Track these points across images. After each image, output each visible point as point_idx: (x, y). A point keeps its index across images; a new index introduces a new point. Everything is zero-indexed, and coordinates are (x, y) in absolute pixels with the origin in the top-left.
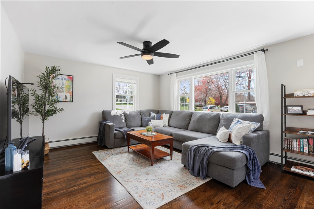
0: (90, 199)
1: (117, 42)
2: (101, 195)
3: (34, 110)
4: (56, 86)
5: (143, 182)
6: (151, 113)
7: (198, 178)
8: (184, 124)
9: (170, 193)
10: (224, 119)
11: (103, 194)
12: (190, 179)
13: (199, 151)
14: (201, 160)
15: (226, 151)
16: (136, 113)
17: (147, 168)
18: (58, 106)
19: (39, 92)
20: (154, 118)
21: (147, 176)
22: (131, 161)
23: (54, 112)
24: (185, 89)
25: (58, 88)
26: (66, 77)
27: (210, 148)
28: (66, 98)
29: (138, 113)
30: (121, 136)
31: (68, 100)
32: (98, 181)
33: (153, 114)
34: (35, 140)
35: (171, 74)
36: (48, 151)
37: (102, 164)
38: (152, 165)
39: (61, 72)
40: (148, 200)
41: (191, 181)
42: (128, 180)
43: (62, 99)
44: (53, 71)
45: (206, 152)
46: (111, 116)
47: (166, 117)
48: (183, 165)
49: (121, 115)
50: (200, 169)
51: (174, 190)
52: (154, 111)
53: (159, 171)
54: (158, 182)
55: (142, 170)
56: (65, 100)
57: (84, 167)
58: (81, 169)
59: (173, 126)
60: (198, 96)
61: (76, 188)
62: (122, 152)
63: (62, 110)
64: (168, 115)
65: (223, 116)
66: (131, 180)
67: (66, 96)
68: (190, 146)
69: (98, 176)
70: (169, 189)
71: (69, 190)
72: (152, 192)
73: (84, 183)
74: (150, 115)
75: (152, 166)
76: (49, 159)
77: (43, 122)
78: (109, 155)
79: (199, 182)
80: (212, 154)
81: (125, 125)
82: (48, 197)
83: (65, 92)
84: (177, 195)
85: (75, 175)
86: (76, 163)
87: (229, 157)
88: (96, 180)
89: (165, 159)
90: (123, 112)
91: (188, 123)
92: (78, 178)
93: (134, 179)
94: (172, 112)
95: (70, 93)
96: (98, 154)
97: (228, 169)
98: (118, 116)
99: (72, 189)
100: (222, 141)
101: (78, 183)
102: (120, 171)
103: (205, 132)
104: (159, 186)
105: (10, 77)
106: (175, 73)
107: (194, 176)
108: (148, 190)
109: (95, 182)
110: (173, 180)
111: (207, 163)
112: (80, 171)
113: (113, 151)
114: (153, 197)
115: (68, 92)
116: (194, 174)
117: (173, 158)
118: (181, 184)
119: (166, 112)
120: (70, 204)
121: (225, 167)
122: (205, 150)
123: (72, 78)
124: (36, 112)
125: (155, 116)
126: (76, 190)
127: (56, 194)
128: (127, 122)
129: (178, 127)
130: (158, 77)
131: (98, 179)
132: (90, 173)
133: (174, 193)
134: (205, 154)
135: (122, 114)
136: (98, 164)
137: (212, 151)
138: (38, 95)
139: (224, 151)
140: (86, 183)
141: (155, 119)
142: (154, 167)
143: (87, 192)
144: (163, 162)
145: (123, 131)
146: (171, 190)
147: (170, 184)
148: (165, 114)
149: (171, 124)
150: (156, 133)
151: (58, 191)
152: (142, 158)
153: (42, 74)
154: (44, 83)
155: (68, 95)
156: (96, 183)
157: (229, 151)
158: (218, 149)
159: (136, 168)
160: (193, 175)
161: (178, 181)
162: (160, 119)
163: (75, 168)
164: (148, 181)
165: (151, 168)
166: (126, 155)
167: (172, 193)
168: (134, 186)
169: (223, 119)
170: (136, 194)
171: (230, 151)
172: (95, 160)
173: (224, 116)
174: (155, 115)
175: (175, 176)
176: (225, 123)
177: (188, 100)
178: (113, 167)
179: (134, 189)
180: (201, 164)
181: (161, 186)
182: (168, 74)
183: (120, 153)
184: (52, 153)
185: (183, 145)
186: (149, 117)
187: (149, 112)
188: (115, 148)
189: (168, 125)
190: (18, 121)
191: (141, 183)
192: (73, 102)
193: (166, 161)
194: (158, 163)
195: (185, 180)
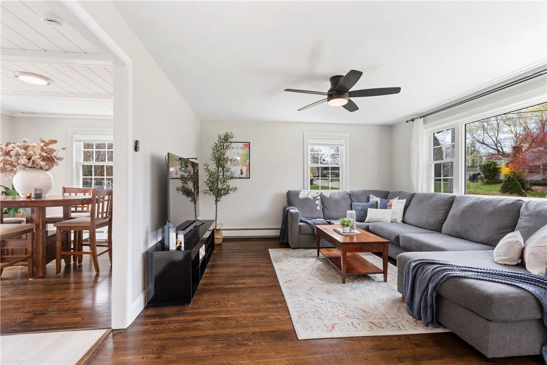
0: (241, 302)
1: (285, 90)
2: (255, 301)
3: (208, 189)
4: (230, 158)
5: (315, 302)
6: (371, 196)
7: (418, 322)
8: (432, 220)
9: (349, 326)
10: (530, 215)
11: (257, 301)
12: (400, 319)
13: (423, 270)
14: (423, 287)
15: (480, 279)
16: (342, 196)
17: (333, 284)
18: (232, 183)
19: (213, 167)
20: (375, 206)
21: (325, 295)
22: (314, 270)
23: (227, 191)
24: (499, 145)
25: (231, 160)
26: (241, 145)
27: (446, 268)
28: (242, 173)
29: (347, 195)
30: (309, 231)
31: (244, 176)
32: (259, 285)
33: (374, 199)
34: (204, 223)
35: (413, 120)
36: (222, 240)
37: (273, 266)
38: (344, 283)
39: (234, 140)
40: (308, 325)
41: (400, 323)
42: (295, 294)
43: (237, 174)
44: (226, 139)
45: (433, 275)
46: (300, 199)
47: (398, 205)
48: (400, 295)
49: (315, 198)
50: (422, 305)
51: (357, 325)
52: (377, 193)
53: (350, 293)
54: (339, 307)
55: (324, 286)
56: (241, 176)
57: (252, 266)
58: (246, 267)
59: (411, 223)
60: (539, 158)
61: (233, 286)
62: (309, 255)
63: (235, 189)
64: (404, 201)
65: (527, 207)
66: (300, 294)
67: (241, 170)
68: (410, 259)
69: (261, 279)
70: (350, 322)
71: (225, 286)
72: (322, 317)
73: (243, 284)
74: (368, 201)
75: (343, 285)
76: (222, 250)
77: (216, 204)
78: (287, 256)
79: (416, 328)
80: (445, 279)
81: (322, 215)
82: (204, 288)
83: (240, 165)
84: (357, 333)
85: (237, 272)
86: (245, 259)
87: (479, 290)
88: (257, 283)
89: (374, 278)
90: (319, 194)
91: (441, 219)
92: (239, 277)
93: (304, 294)
94: (413, 195)
95: (246, 166)
96: (273, 253)
97: (477, 316)
98: (309, 199)
99: (228, 286)
100: (499, 262)
101: (237, 281)
102: (291, 280)
103: (477, 240)
104: (336, 313)
105: (169, 154)
106: (421, 117)
107: (411, 317)
108: (316, 313)
109: (255, 285)
110: (365, 312)
111: (434, 296)
112: (245, 269)
113: (296, 252)
114: (318, 323)
115: (244, 165)
116: (412, 312)
117: (388, 279)
118: (376, 321)
119: (400, 195)
120: (220, 300)
121: (473, 311)
122: (433, 270)
123: (248, 145)
124: (209, 191)
125: (377, 202)
126: (231, 288)
127: (212, 287)
128: (326, 210)
129: (419, 226)
130: (389, 128)
131: (260, 283)
132: (254, 274)
133: (354, 329)
134: (431, 278)
135: (318, 196)
136: (269, 265)
137: (446, 275)
138: (211, 170)
139: (474, 278)
140: (245, 283)
141: (377, 208)
142: (346, 287)
143: (241, 294)
144: (367, 282)
145: (312, 223)
146: (352, 323)
147: (356, 315)
148: (399, 199)
149: (408, 220)
150: (359, 230)
151: (215, 284)
152: (333, 270)
153: (215, 145)
154: (217, 155)
155: (245, 169)
156: (256, 287)
157: (489, 281)
158: (463, 274)
159: (315, 281)
160: (411, 315)
161: (374, 316)
162: (386, 208)
163: (241, 265)
164: (324, 302)
165: (340, 286)
166: (312, 261)
167: (351, 327)
168: (300, 303)
169: (527, 213)
170: (296, 313)
171: (492, 281)
172: (268, 260)
173: (531, 208)
174: (378, 200)
175: (373, 307)
176: (530, 225)
177: (506, 169)
178: (285, 272)
179: (297, 306)
180: (424, 296)
181: (338, 314)
182: (407, 122)
183: (305, 256)
184: (225, 245)
185: (399, 257)
186: (365, 204)
187: (366, 195)
188: (301, 248)
189: (401, 219)
190: (192, 201)
191: (311, 301)
192: (249, 178)
193: (373, 283)
194: (355, 281)
195: (388, 317)
